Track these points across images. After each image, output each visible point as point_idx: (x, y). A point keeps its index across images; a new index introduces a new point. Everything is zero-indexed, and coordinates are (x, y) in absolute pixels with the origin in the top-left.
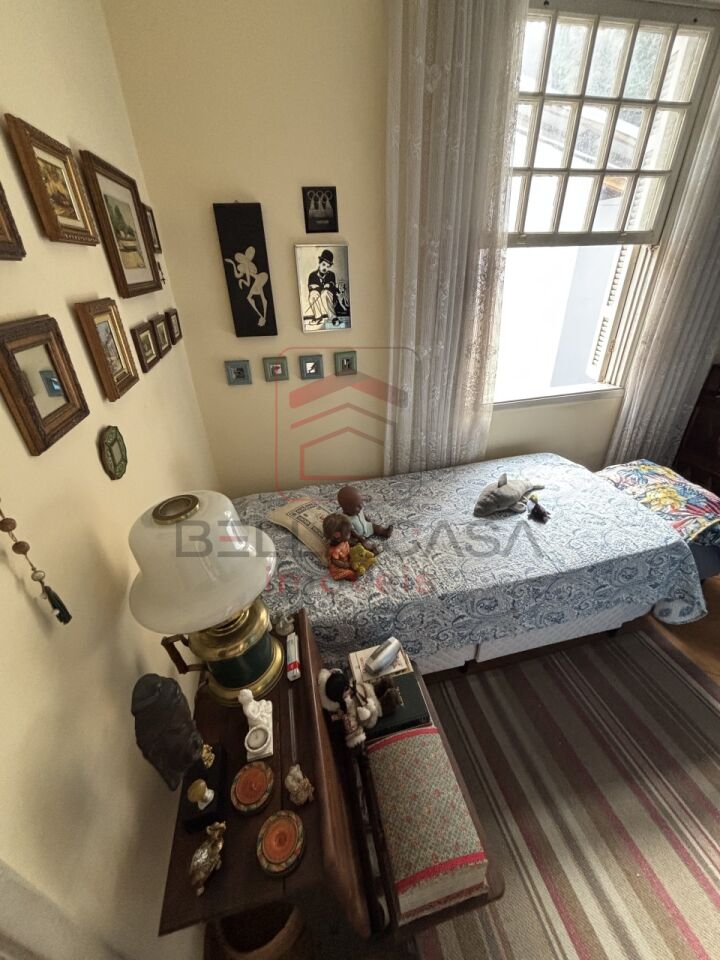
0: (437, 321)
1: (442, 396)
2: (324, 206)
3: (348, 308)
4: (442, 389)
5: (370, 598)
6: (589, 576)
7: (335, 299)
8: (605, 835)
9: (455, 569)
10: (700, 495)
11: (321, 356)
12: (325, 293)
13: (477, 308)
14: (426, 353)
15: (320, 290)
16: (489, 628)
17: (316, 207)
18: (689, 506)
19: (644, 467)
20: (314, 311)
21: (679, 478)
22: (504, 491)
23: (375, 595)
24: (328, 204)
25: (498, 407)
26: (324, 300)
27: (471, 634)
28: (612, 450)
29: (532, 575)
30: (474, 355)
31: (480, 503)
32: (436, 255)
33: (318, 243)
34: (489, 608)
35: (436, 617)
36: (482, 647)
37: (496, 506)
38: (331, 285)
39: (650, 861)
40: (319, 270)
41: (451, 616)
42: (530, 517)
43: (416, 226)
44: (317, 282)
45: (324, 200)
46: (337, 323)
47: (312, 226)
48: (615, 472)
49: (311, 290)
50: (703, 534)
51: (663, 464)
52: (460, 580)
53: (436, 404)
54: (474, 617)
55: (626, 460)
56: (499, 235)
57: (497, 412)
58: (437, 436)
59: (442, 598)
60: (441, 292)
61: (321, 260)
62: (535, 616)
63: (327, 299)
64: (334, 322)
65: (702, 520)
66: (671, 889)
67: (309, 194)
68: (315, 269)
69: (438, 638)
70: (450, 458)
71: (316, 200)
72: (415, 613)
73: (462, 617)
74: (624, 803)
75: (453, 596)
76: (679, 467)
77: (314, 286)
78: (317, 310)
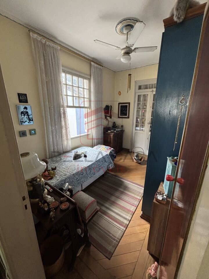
0: (55, 122)
1: (59, 137)
2: (24, 97)
3: (32, 119)
4: (59, 136)
5: (58, 180)
6: (97, 163)
7: (29, 117)
8: (112, 204)
9: (74, 169)
10: (108, 147)
11: (26, 131)
12: (26, 116)
13: (63, 119)
14: (54, 128)
15: (24, 115)
16: (83, 179)
17: (22, 97)
18: (107, 149)
19: (99, 146)
20: (23, 120)
21: (105, 146)
22: (78, 153)
23: (59, 179)
24: (25, 97)
25: (72, 139)
26: (26, 118)
27: (80, 182)
28: (94, 145)
29: (88, 165)
30: (64, 128)
31: (74, 157)
32: (53, 109)
33: (23, 105)
34: (82, 175)
35: (73, 180)
36: (83, 185)
37: (77, 157)
38: (27, 114)
39: (118, 203)
40: (24, 111)
41: (75, 178)
42: (84, 157)
43: (48, 103)
44: (23, 113)
45: (24, 96)
46: (30, 123)
47: (21, 101)
48: (95, 147)
49: (22, 115)
50: (110, 153)
51: (102, 145)
52: (75, 171)
53: (58, 139)
54: (80, 177)
55: (97, 145)
56: (65, 106)
57: (72, 140)
58: (59, 146)
59: (73, 175)
60: (55, 116)
61: (24, 109)
62: (90, 174)
63: (26, 117)
64: (29, 122)
65: (109, 151)
66: (122, 205)
67: (19, 95)
68: (23, 111)
69: (74, 185)
70: (63, 152)
71: (22, 96)
72: (68, 180)
73: (78, 178)
74: (113, 198)
75: (75, 173)
76: (104, 144)
77: (23, 114)
78: (24, 120)
